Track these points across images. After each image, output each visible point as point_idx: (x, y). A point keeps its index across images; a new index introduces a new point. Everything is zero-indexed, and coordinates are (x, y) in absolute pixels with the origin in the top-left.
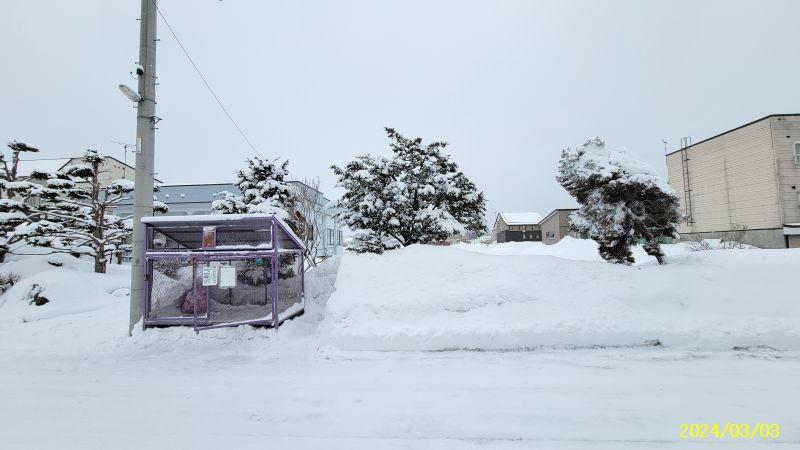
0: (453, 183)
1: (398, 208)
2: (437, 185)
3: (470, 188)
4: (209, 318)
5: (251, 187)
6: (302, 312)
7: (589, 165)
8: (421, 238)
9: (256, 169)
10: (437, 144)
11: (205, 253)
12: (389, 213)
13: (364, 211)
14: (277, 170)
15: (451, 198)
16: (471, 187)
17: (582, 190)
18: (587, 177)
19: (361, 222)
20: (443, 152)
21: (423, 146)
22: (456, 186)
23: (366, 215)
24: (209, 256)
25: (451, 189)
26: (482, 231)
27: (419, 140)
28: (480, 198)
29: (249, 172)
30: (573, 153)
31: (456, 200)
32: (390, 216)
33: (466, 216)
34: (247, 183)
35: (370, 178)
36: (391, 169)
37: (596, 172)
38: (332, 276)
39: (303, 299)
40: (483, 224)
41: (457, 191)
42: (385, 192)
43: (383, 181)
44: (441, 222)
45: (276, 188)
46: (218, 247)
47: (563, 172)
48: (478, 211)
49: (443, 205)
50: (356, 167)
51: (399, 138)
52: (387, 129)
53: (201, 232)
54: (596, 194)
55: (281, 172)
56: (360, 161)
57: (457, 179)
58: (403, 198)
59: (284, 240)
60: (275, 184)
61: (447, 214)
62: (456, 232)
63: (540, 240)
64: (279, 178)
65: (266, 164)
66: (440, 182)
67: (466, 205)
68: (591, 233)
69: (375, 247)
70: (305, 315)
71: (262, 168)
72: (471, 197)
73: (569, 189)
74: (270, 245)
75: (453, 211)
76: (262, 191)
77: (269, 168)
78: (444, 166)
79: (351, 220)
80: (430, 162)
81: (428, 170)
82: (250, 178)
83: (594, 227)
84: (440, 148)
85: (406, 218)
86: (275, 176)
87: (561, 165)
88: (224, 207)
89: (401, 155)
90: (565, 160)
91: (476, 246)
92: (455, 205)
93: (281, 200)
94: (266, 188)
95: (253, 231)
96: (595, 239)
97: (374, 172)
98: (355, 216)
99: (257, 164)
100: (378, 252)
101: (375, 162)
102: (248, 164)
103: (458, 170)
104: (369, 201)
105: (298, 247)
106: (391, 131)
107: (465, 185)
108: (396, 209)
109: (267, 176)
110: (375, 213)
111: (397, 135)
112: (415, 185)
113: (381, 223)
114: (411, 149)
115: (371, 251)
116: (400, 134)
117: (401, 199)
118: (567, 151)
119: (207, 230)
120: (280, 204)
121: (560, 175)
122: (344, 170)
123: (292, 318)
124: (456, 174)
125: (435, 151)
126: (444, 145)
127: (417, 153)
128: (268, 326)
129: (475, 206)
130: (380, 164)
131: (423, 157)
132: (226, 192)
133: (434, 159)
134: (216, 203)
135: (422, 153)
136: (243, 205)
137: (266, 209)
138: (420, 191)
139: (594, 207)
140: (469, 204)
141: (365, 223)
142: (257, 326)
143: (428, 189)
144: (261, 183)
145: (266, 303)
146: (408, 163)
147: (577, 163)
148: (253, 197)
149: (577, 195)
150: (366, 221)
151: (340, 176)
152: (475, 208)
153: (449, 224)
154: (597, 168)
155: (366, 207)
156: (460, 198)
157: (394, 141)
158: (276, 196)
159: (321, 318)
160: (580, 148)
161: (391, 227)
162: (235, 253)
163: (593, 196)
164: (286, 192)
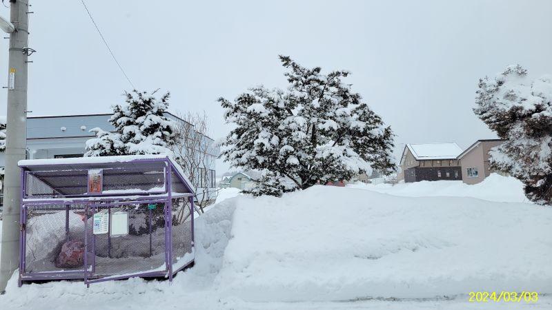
0: (356, 116)
1: (296, 145)
2: (339, 119)
3: (376, 121)
4: (94, 270)
5: (129, 123)
6: (192, 264)
7: (510, 96)
8: (323, 179)
9: (135, 103)
10: (338, 74)
11: (91, 199)
12: (287, 152)
13: (259, 149)
14: (157, 104)
15: (355, 133)
16: (378, 121)
17: (504, 123)
18: (507, 110)
19: (256, 161)
20: (344, 82)
21: (323, 76)
22: (360, 119)
23: (261, 153)
24: (94, 202)
25: (354, 123)
26: (390, 170)
27: (318, 70)
28: (387, 132)
29: (125, 106)
30: (492, 82)
31: (360, 134)
32: (287, 155)
33: (371, 152)
34: (124, 119)
35: (266, 113)
36: (288, 102)
37: (517, 105)
38: (225, 222)
39: (193, 248)
40: (391, 163)
41: (362, 126)
42: (281, 127)
43: (278, 115)
44: (344, 161)
45: (158, 125)
46: (105, 192)
47: (480, 103)
48: (385, 148)
49: (347, 141)
50: (248, 100)
51: (295, 67)
52: (281, 58)
53: (87, 175)
54: (518, 128)
55: (162, 106)
56: (252, 93)
57: (361, 112)
58: (302, 135)
59: (176, 183)
60: (156, 119)
61: (350, 151)
62: (361, 172)
63: (460, 178)
64: (159, 113)
65: (146, 97)
66: (342, 116)
67: (371, 141)
68: (514, 171)
69: (273, 190)
70: (196, 266)
71: (141, 102)
72: (377, 132)
73: (488, 123)
74: (163, 189)
75: (357, 147)
76: (142, 128)
77: (148, 102)
78: (345, 97)
79: (244, 159)
80: (330, 94)
81: (329, 102)
82: (127, 112)
83: (517, 165)
84: (341, 77)
85: (304, 156)
86: (155, 110)
87: (478, 95)
88: (101, 147)
89: (297, 85)
90: (482, 90)
91: (379, 186)
92: (360, 141)
93: (163, 137)
94: (147, 124)
95: (141, 173)
96: (520, 178)
97: (267, 105)
98: (247, 155)
99: (136, 98)
100: (276, 194)
101: (270, 95)
102: (126, 98)
103: (361, 102)
104: (264, 138)
105: (188, 191)
106: (286, 60)
107: (369, 117)
108: (294, 146)
109: (147, 110)
110: (271, 151)
111: (293, 64)
112: (314, 120)
113: (278, 162)
114: (307, 79)
115: (269, 193)
116: (297, 63)
117: (301, 136)
118: (484, 81)
119: (93, 173)
120: (162, 142)
121: (477, 107)
122: (234, 103)
123: (184, 269)
124: (358, 106)
125: (335, 80)
126: (345, 75)
127: (316, 84)
128: (161, 278)
129: (382, 142)
130: (276, 97)
131: (322, 87)
132: (97, 129)
133: (334, 89)
134: (91, 142)
135: (322, 83)
136: (121, 144)
137: (148, 148)
138: (320, 126)
139: (517, 143)
140: (375, 139)
141: (260, 162)
142: (148, 278)
143: (329, 124)
144: (140, 120)
145: (151, 254)
146: (305, 95)
147: (496, 95)
148: (132, 135)
149: (498, 129)
150: (261, 160)
151: (228, 109)
152: (382, 144)
153: (354, 162)
154: (518, 99)
155: (262, 145)
156: (365, 133)
157: (290, 70)
158: (159, 133)
159: (215, 270)
160: (500, 77)
161: (290, 166)
162: (124, 198)
163: (515, 130)
164: (168, 129)
